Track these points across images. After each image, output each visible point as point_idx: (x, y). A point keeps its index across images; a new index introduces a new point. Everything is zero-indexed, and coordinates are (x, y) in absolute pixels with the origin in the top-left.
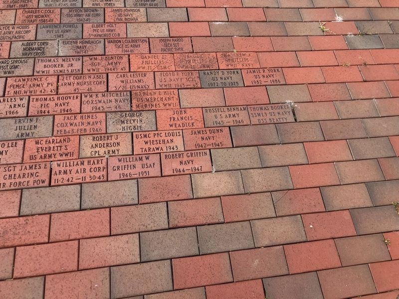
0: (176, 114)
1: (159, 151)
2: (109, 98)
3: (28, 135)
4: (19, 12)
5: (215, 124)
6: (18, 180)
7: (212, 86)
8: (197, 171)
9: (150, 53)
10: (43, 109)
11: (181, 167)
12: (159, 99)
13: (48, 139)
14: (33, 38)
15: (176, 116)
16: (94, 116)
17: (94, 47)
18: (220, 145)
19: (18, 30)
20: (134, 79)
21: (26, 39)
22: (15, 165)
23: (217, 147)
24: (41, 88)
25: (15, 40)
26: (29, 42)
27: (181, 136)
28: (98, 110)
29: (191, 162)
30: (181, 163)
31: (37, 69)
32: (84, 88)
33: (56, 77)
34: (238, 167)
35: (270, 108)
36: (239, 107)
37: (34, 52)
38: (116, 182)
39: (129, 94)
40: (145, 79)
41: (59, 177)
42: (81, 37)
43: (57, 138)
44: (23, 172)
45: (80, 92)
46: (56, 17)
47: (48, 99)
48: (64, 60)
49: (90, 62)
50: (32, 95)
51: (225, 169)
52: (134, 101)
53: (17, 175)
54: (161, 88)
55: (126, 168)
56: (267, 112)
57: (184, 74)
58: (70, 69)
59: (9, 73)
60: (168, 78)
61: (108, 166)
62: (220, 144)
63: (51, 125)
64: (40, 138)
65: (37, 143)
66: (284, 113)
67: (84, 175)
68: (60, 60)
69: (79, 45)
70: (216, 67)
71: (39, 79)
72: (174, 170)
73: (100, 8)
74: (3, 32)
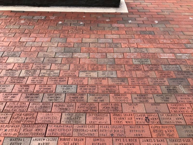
3: (192, 135)
4: (156, 72)
19: (160, 80)
21: (165, 85)
24: (186, 110)
25: (161, 85)
26: (168, 86)
31: (178, 100)
33: (189, 104)
37: (172, 91)
46: (173, 75)
47: (192, 116)
50: (183, 113)
59: (167, 101)
68: (186, 95)
71: (182, 105)
74: (154, 81)
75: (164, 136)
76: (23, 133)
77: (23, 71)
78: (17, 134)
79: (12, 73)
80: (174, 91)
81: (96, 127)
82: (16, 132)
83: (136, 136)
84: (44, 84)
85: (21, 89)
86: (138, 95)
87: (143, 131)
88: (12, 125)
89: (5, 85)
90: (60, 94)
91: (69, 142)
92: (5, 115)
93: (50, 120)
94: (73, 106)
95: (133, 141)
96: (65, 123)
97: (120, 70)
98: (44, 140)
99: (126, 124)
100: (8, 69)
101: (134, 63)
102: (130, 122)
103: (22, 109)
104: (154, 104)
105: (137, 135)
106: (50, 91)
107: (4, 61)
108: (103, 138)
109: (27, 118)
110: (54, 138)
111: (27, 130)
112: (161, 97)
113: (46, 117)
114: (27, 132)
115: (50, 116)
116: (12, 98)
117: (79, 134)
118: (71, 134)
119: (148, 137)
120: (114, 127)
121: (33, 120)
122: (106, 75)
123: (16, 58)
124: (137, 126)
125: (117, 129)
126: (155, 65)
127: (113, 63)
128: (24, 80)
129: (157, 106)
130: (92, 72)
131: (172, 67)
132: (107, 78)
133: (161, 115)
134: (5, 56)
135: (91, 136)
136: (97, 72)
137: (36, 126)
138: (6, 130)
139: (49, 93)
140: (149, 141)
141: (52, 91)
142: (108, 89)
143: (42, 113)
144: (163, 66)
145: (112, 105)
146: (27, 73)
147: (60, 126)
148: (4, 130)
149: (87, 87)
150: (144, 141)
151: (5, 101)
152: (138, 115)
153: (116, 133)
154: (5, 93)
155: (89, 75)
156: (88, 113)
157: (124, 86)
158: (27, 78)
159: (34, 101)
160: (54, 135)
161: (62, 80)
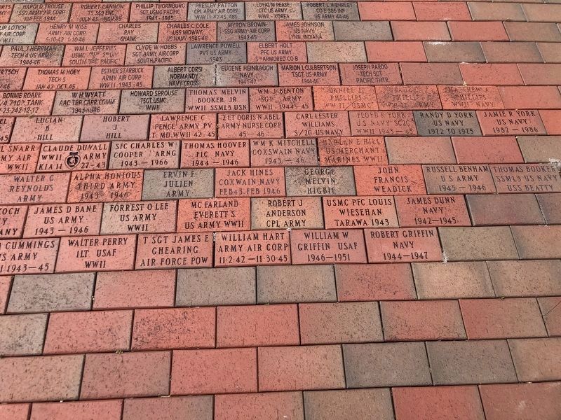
0: (382, 173)
1: (361, 226)
2: (288, 147)
3: (181, 194)
4: (163, 26)
5: (443, 190)
6: (171, 256)
7: (433, 133)
8: (420, 259)
9: (341, 85)
10: (200, 159)
11: (396, 252)
12: (357, 150)
13: (208, 200)
14: (182, 62)
15: (382, 175)
16: (269, 171)
17: (264, 75)
18: (453, 221)
19: (163, 50)
20: (321, 121)
21: (173, 63)
22: (166, 235)
23: (448, 224)
24: (196, 130)
25: (159, 63)
26: (178, 66)
27: (393, 205)
28: (273, 164)
29: (409, 244)
30: (395, 245)
31: (189, 104)
32: (253, 132)
33: (215, 115)
34: (482, 257)
35: (525, 170)
36: (478, 166)
37: (185, 80)
38: (303, 267)
39: (314, 142)
40: (336, 121)
41: (227, 255)
42: (245, 61)
43: (221, 199)
44: (177, 244)
45: (248, 137)
46: (211, 33)
47: (206, 146)
48: (224, 92)
49: (259, 95)
50: (185, 140)
51: (463, 258)
52: (322, 152)
53: (170, 250)
54: (359, 134)
55: (316, 248)
56: (521, 175)
57: (391, 115)
58: (232, 104)
59: (153, 108)
60: (368, 121)
61: (292, 243)
62: (451, 220)
63: (212, 182)
64: (198, 198)
65: (194, 205)
66: (548, 178)
67: (259, 254)
68: (219, 91)
69: (243, 71)
70: (438, 106)
71: (192, 118)
72: (386, 255)
73: (269, 21)
74: (143, 53)
75: (102, 198)
80: (191, 80)
83: (22, 200)
86: (74, 95)
87: (46, 188)
95: (8, 212)
97: (50, 22)
99: (6, 171)
102: (21, 167)
104: (113, 116)
105: (25, 199)
119: (57, 201)
122: (2, 36)
124: (36, 175)
126: (170, 3)
129: (119, 123)
131: (222, 8)
133: (119, 145)
140: (53, 211)
144: (194, 6)
150: (40, 211)
152: (52, 148)
157: (46, 69)
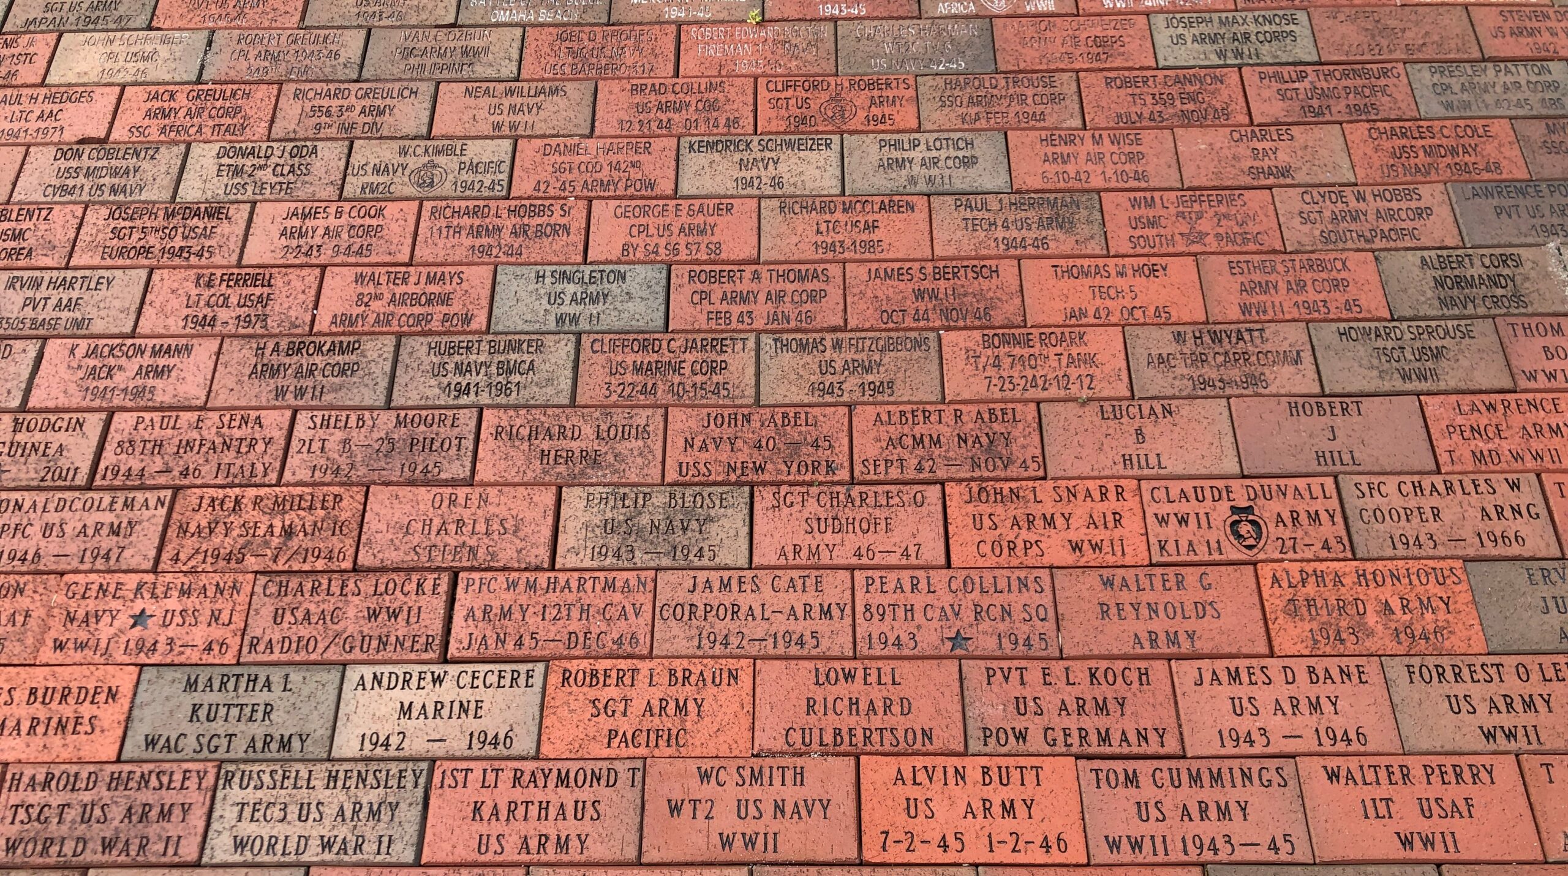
4: (1357, 132)
14: (1452, 239)
19: (1382, 205)
21: (1425, 241)
25: (1386, 244)
26: (1445, 253)
31: (1521, 363)
37: (1481, 293)
50: (1549, 471)
59: (1421, 375)
71: (1548, 406)
74: (1327, 214)
75: (1371, 645)
76: (277, 637)
77: (205, 156)
78: (234, 642)
79: (115, 172)
80: (1499, 292)
81: (835, 588)
82: (217, 633)
83: (1146, 644)
84: (388, 259)
85: (208, 304)
86: (1179, 338)
87: (1202, 609)
88: (186, 580)
89: (69, 274)
90: (536, 341)
91: (632, 693)
92: (118, 506)
93: (472, 542)
94: (643, 433)
95: (1120, 679)
96: (587, 563)
97: (1034, 128)
98: (438, 680)
99: (1070, 558)
100: (69, 136)
101: (1170, 55)
102: (1106, 548)
103: (239, 462)
104: (1313, 401)
105: (1153, 642)
106: (446, 318)
107: (29, 73)
108: (886, 667)
109: (288, 533)
110: (514, 666)
111: (300, 615)
112: (1380, 343)
113: (437, 522)
114: (305, 631)
115: (466, 514)
116: (150, 382)
117: (705, 634)
118: (644, 638)
119: (1244, 651)
120: (977, 580)
121: (335, 543)
122: (916, 169)
123: (123, 44)
124: (1158, 571)
125: (998, 599)
126: (1352, 67)
127: (976, 59)
128: (224, 228)
129: (1339, 421)
130: (790, 145)
131: (1509, 79)
132: (921, 202)
133: (1365, 488)
134: (30, 27)
135: (794, 650)
136: (836, 146)
137: (367, 585)
138: (139, 619)
139: (445, 333)
140: (1245, 677)
141: (467, 319)
142: (934, 295)
143: (405, 492)
144: (1427, 75)
145: (958, 416)
146: (238, 171)
147: (552, 586)
148: (124, 620)
149: (756, 276)
150: (1207, 677)
151: (97, 403)
152: (1174, 493)
153: (985, 625)
154: (83, 344)
155: (763, 173)
156: (764, 484)
157: (1071, 262)
158: (246, 216)
159: (328, 398)
160: (510, 646)
161: (539, 220)
